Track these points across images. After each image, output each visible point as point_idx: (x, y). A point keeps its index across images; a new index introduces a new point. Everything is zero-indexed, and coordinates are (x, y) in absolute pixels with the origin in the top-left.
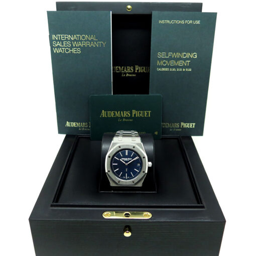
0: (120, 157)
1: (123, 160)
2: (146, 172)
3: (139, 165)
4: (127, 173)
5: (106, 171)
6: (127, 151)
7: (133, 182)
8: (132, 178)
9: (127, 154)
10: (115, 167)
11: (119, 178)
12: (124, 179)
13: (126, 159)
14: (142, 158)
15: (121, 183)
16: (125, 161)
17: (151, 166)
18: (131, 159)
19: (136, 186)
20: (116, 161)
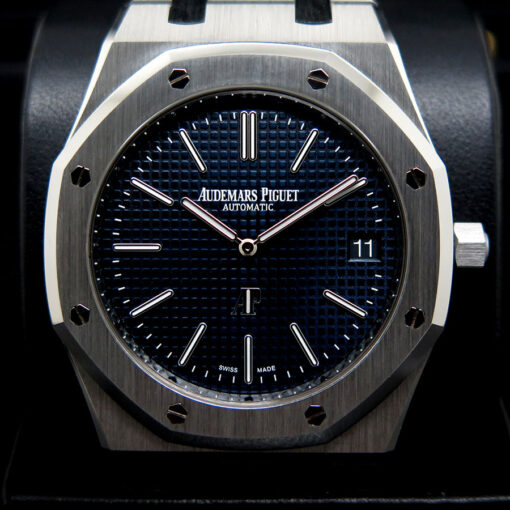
0: (185, 182)
1: (214, 208)
2: (440, 317)
3: (364, 249)
4: (248, 324)
5: (57, 315)
6: (249, 120)
7: (315, 415)
8: (298, 380)
9: (248, 149)
10: (142, 276)
11: (182, 373)
12: (226, 386)
13: (243, 199)
14: (398, 180)
15: (192, 428)
16: (232, 219)
17: (479, 260)
18: (289, 195)
19: (343, 446)
20: (145, 219)
